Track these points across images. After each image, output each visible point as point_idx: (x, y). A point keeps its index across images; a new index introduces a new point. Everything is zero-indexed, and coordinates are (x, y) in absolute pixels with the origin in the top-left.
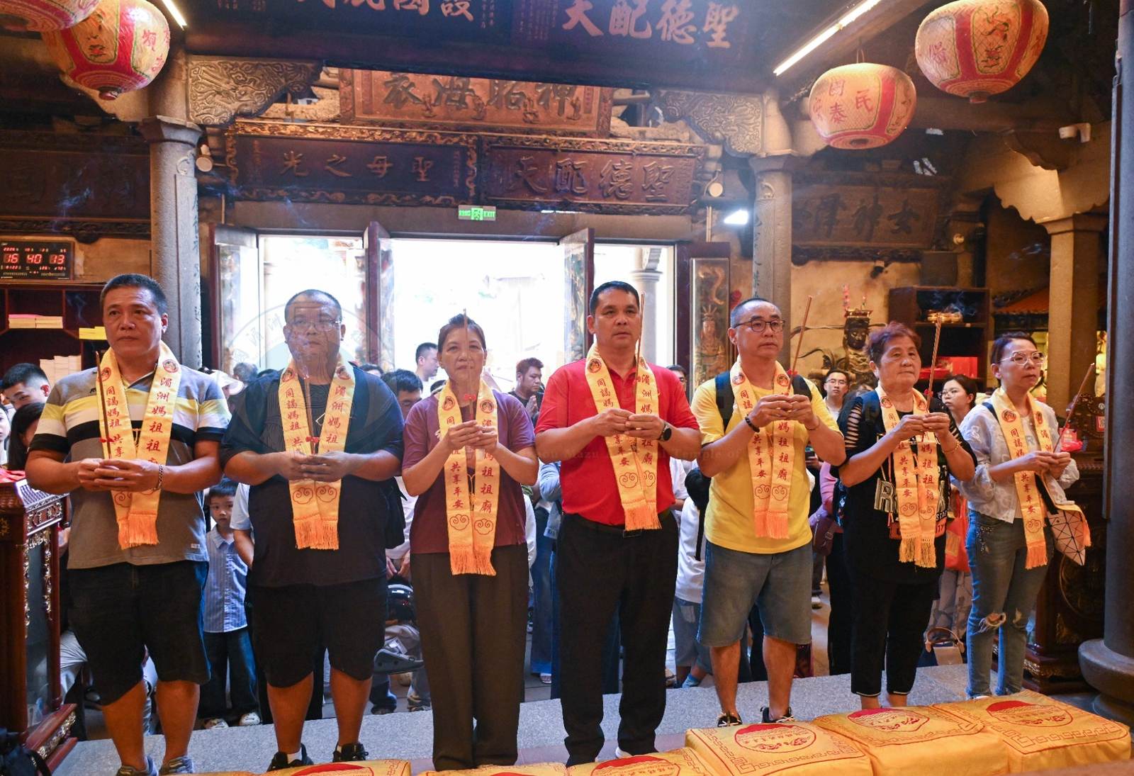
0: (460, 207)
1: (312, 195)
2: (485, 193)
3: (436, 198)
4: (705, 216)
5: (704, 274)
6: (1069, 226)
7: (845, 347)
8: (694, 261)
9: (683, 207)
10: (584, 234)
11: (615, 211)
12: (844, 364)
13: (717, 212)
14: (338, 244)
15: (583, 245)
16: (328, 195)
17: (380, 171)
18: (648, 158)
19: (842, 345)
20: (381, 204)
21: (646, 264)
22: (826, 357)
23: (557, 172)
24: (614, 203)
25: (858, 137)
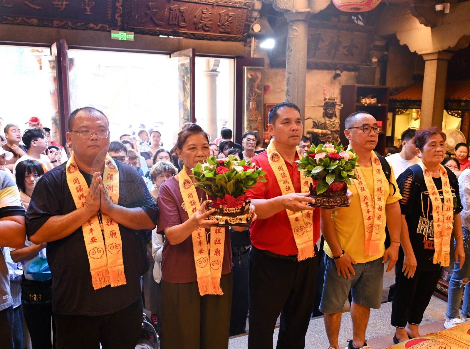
0: (112, 31)
1: (16, 20)
2: (127, 24)
3: (97, 25)
4: (250, 42)
5: (251, 76)
6: (435, 57)
7: (324, 117)
8: (246, 68)
9: (239, 37)
10: (190, 52)
11: (202, 38)
12: (324, 126)
13: (257, 41)
14: (33, 51)
15: (189, 58)
16: (27, 20)
17: (60, 7)
18: (221, 7)
19: (322, 115)
20: (62, 27)
21: (212, 67)
22: (314, 122)
23: (170, 13)
24: (202, 33)
25: (355, 6)
